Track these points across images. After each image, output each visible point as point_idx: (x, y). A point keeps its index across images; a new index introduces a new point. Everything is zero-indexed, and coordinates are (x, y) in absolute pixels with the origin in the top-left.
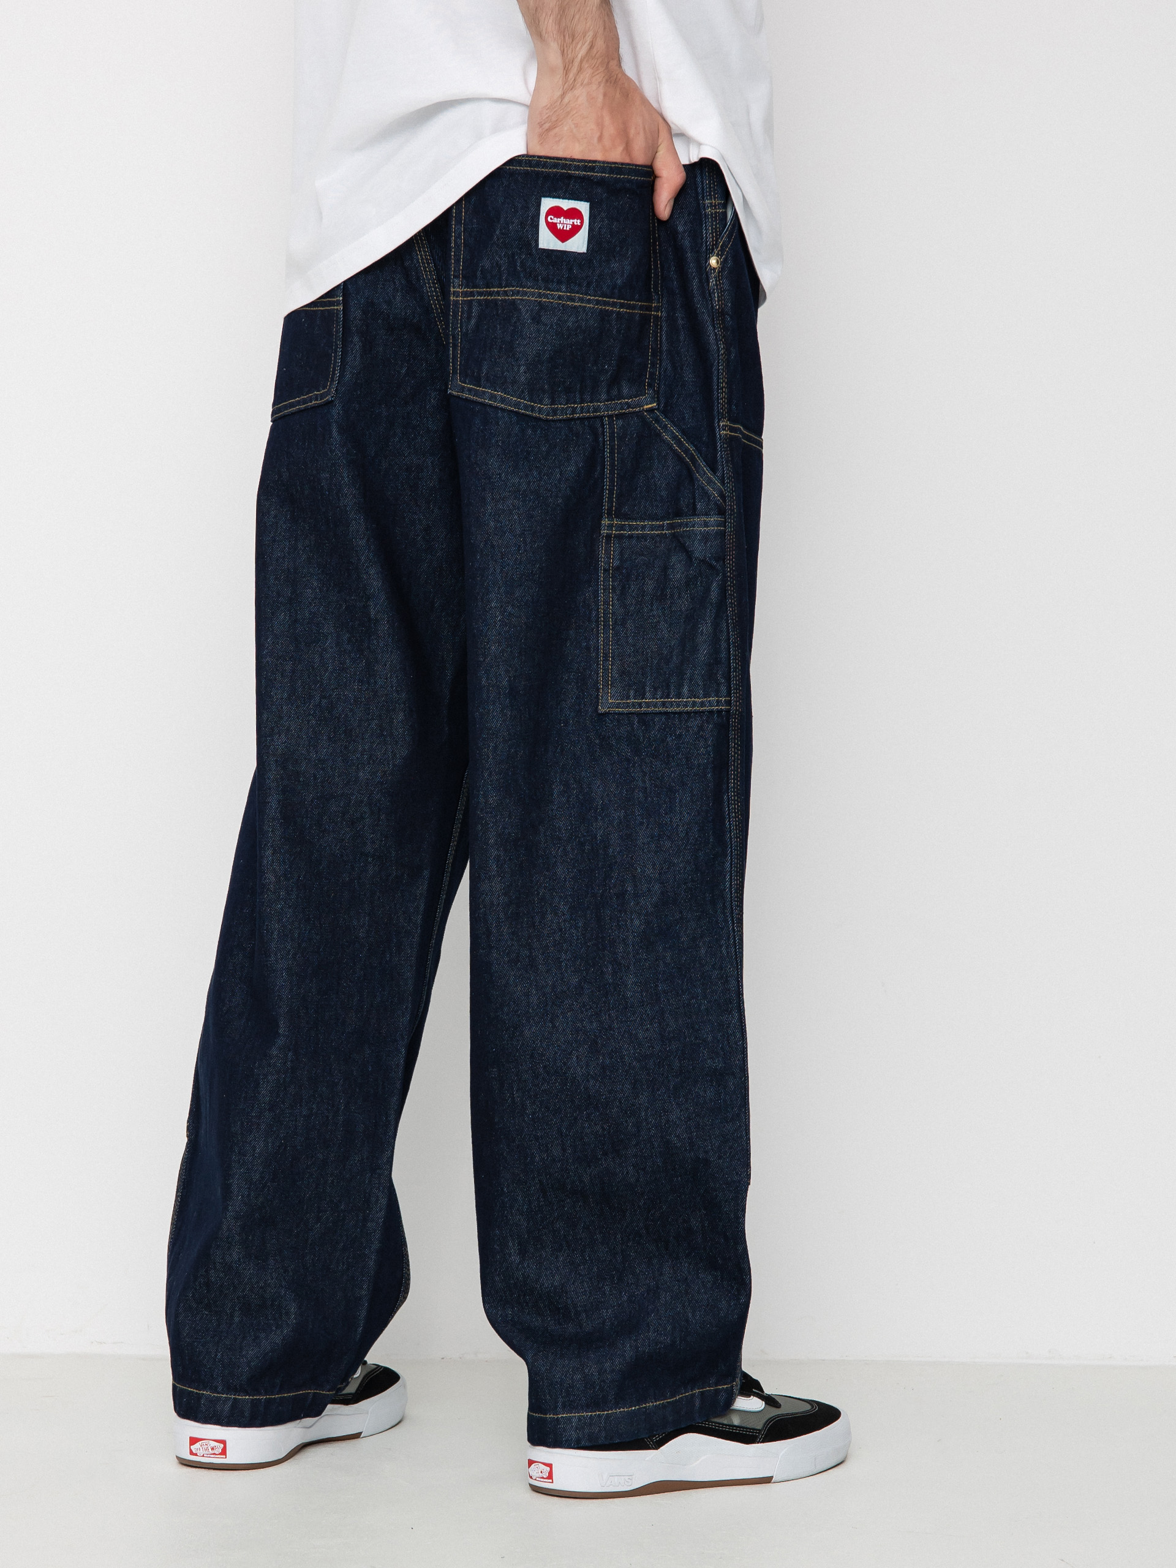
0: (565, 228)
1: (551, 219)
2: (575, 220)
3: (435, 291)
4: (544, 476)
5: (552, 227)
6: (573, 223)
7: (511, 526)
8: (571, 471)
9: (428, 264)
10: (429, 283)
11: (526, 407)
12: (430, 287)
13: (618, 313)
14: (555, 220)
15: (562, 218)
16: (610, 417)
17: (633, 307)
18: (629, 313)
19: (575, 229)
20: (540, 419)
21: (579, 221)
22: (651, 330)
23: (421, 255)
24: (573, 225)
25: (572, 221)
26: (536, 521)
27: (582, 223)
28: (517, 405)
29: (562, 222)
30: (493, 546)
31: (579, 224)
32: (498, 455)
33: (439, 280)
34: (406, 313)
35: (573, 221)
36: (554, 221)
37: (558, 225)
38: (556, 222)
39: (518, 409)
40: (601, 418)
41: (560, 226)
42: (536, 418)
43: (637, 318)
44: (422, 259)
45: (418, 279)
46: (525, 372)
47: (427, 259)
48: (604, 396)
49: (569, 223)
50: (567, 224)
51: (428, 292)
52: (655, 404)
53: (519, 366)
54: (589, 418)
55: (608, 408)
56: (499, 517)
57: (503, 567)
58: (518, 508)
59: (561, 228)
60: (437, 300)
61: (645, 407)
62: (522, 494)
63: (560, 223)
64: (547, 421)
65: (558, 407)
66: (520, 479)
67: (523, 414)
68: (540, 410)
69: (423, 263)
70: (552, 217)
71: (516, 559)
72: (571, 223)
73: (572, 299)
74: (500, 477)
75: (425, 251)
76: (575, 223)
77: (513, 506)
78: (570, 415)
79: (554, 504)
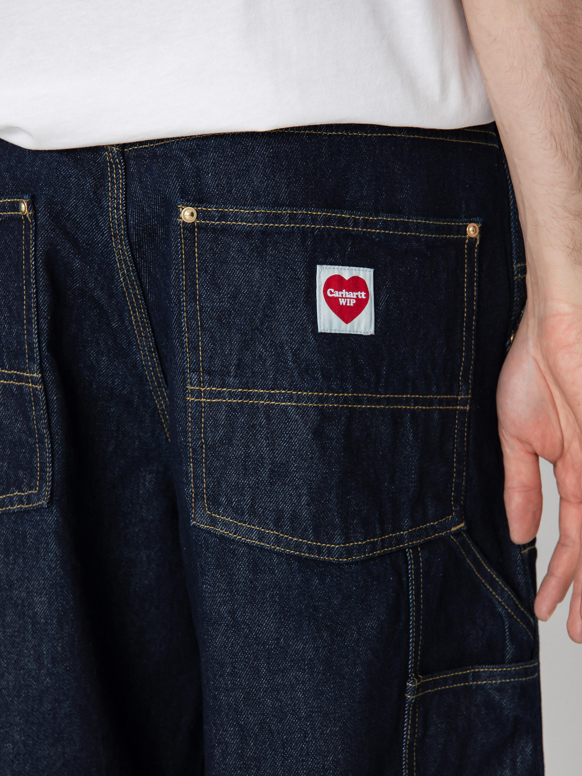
0: (348, 304)
1: (331, 293)
2: (359, 293)
3: (152, 360)
4: (337, 637)
5: (333, 303)
6: (357, 296)
7: (294, 706)
8: (372, 628)
9: (144, 328)
10: (144, 351)
11: (310, 549)
12: (145, 355)
13: (413, 412)
14: (337, 294)
15: (344, 291)
16: (414, 548)
17: (430, 402)
18: (426, 409)
19: (360, 305)
20: (330, 563)
21: (363, 294)
22: (455, 429)
23: (135, 317)
24: (357, 299)
25: (355, 294)
26: (327, 699)
27: (367, 295)
28: (298, 546)
29: (344, 296)
30: (271, 732)
31: (364, 297)
32: (275, 614)
33: (157, 348)
34: (113, 382)
35: (357, 294)
36: (334, 295)
37: (340, 299)
38: (337, 296)
39: (300, 552)
40: (403, 550)
41: (342, 302)
42: (324, 562)
43: (436, 416)
44: (137, 321)
45: (130, 344)
46: (308, 505)
47: (142, 322)
48: (406, 522)
49: (352, 297)
50: (350, 298)
51: (142, 361)
52: (462, 525)
53: (300, 496)
54: (391, 554)
55: (412, 537)
56: (278, 694)
57: (284, 758)
58: (303, 682)
59: (344, 304)
60: (153, 371)
61: (453, 529)
62: (308, 665)
63: (342, 298)
64: (339, 564)
65: (353, 545)
66: (305, 644)
67: (306, 558)
68: (330, 552)
69: (138, 326)
70: (333, 290)
71: (302, 749)
72: (355, 297)
73: (359, 401)
74: (278, 643)
75: (140, 313)
76: (360, 297)
77: (297, 680)
78: (369, 554)
79: (351, 674)
